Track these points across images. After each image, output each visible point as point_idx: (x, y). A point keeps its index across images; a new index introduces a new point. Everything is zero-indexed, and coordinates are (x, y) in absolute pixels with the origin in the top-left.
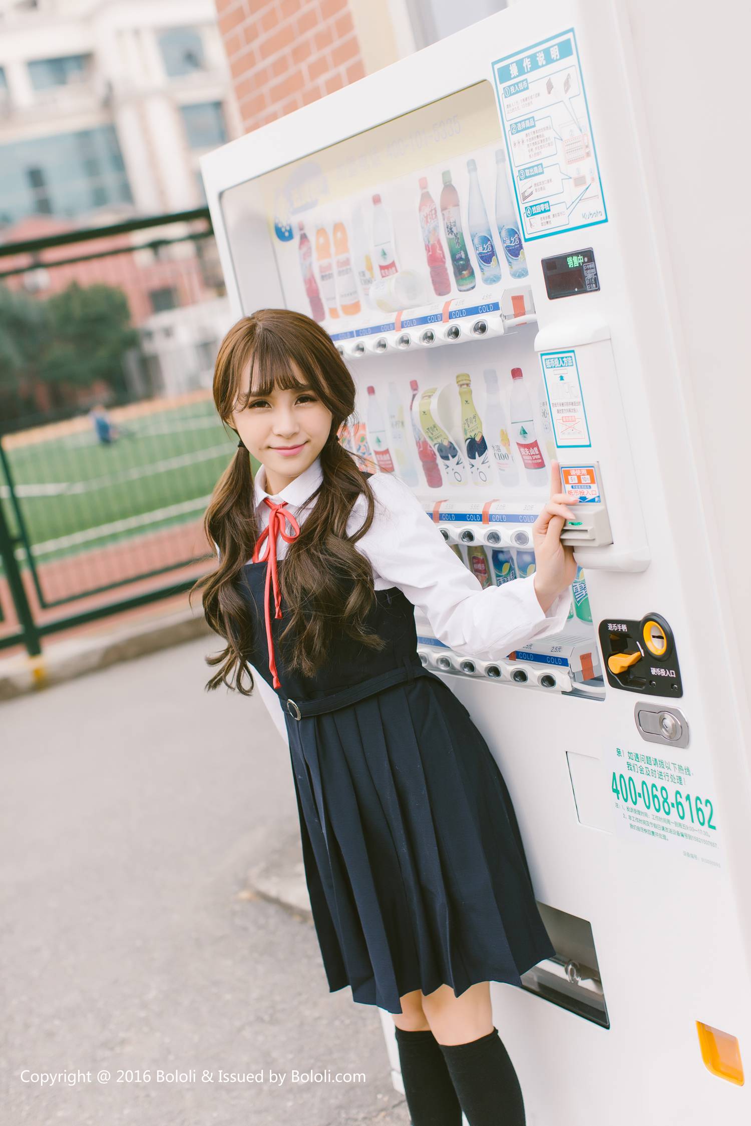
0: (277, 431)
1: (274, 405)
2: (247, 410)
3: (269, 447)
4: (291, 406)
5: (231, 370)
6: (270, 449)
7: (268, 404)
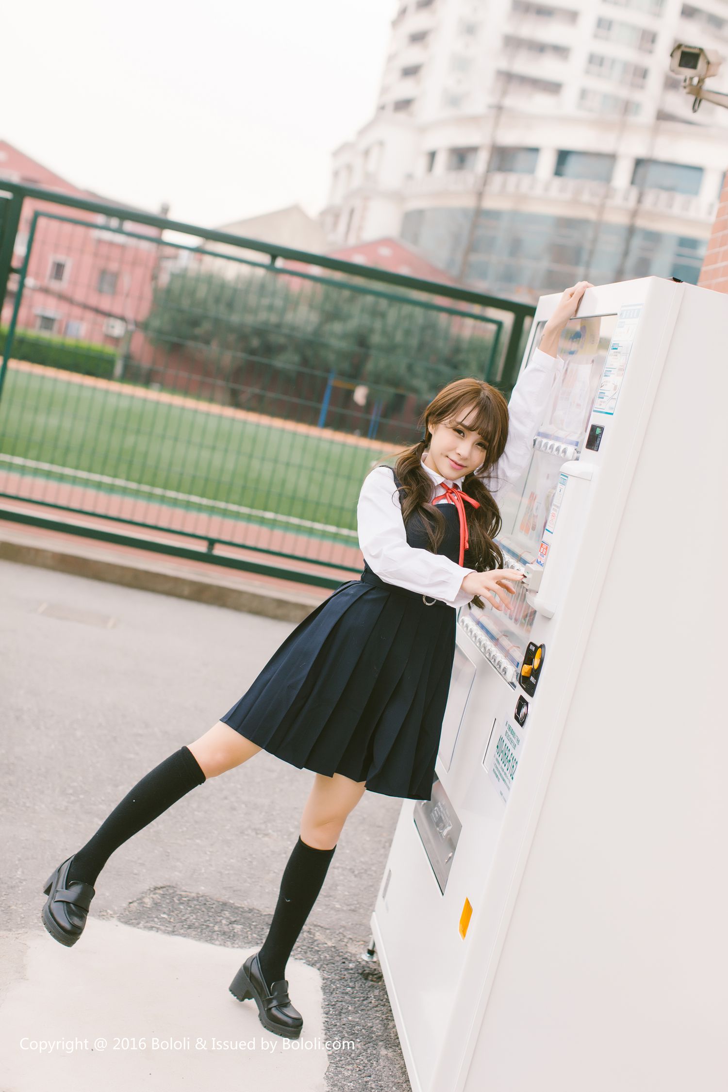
0: (458, 451)
1: (466, 437)
2: (451, 430)
3: (447, 457)
4: (473, 444)
5: (456, 405)
6: (447, 458)
7: (464, 434)
